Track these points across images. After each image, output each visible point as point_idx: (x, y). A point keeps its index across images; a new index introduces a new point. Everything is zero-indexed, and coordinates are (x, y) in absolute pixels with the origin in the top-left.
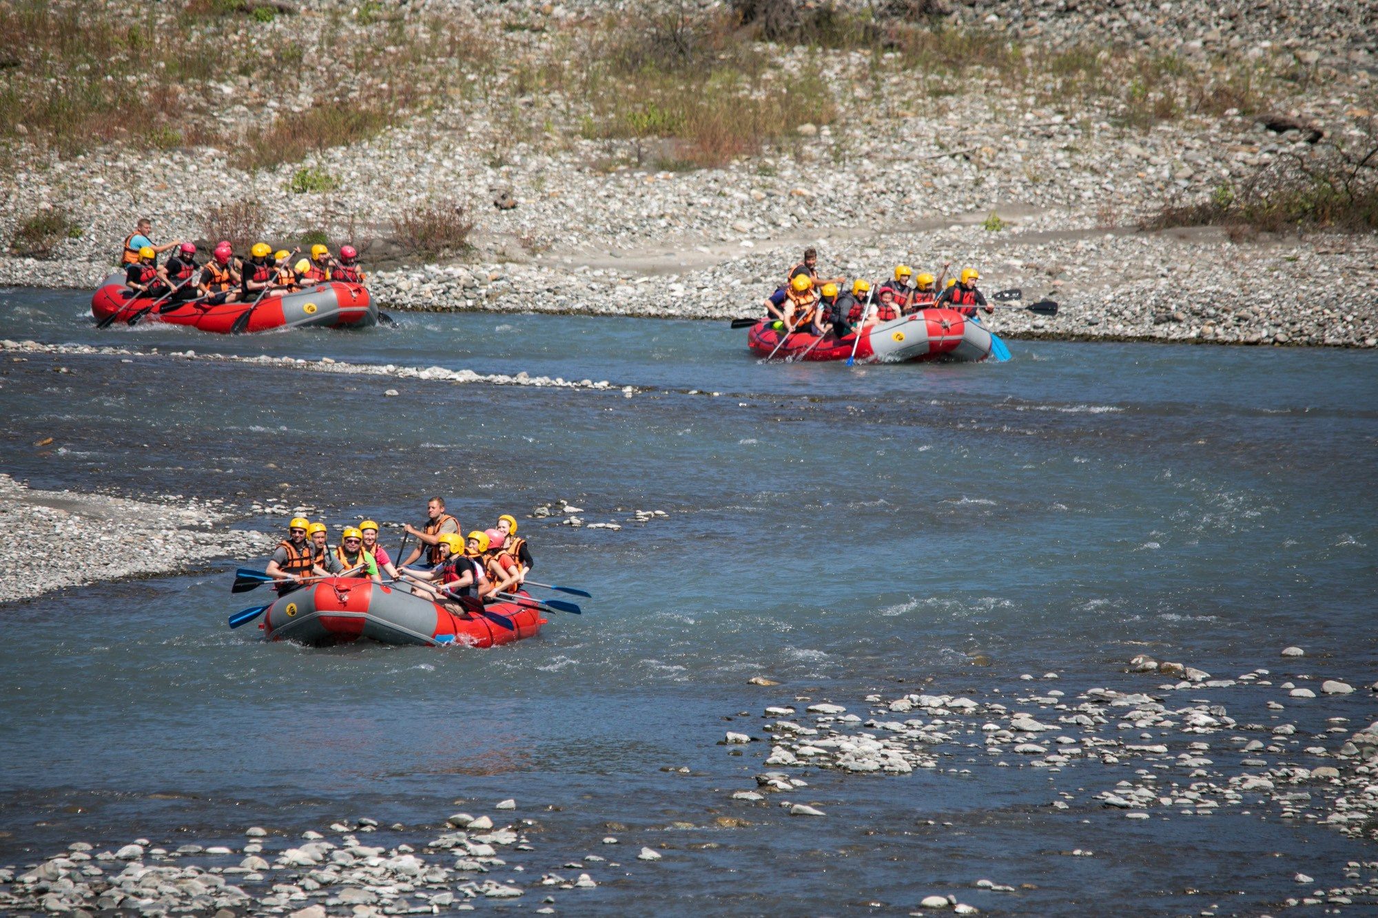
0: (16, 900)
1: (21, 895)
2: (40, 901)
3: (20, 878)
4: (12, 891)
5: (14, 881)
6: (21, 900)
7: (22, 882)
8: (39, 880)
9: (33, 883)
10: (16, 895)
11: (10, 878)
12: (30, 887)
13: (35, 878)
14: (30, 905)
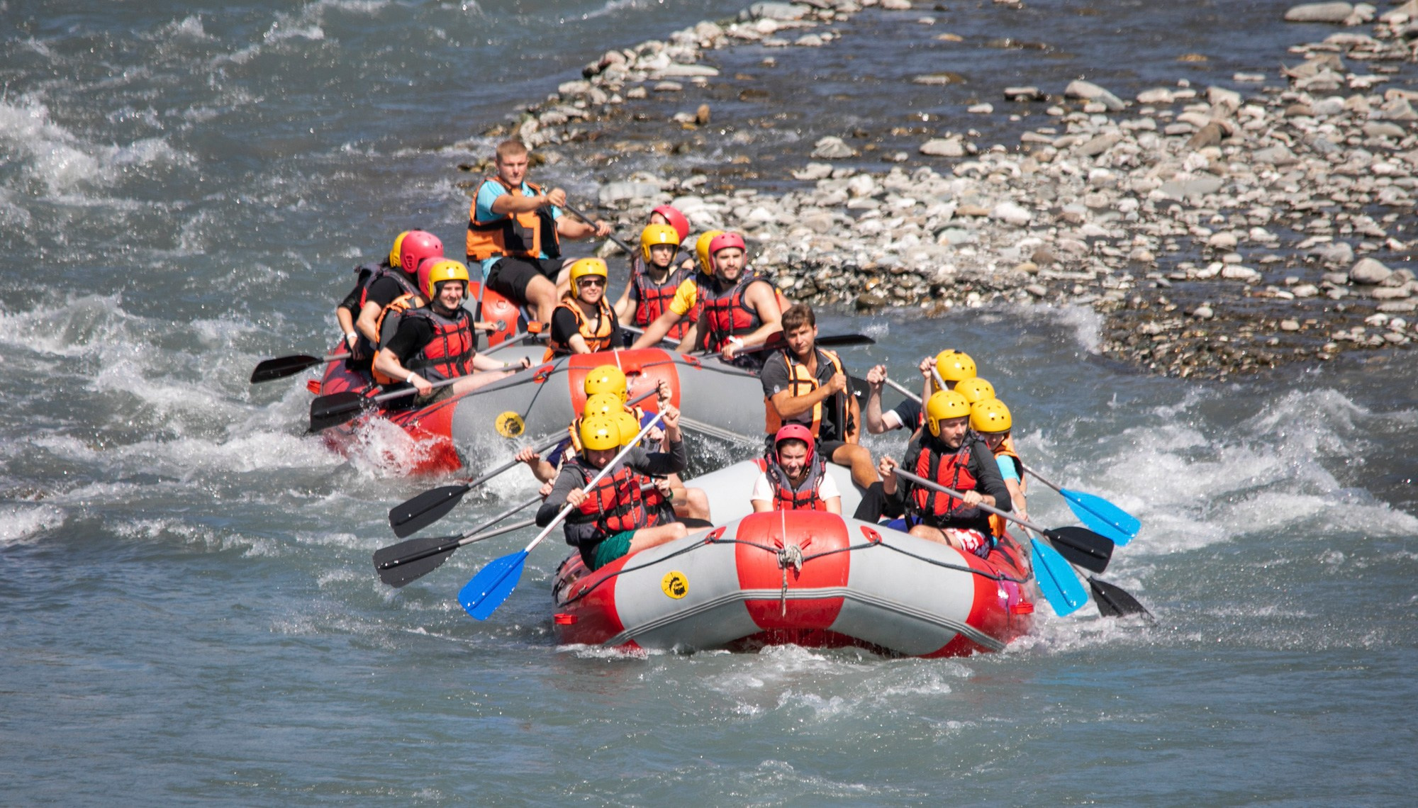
0: (1379, 47)
1: (1388, 40)
2: (1412, 48)
3: (1384, 17)
4: (1374, 35)
5: (1376, 20)
6: (1386, 47)
7: (1388, 23)
8: (1410, 20)
9: (1403, 23)
10: (1380, 39)
11: (1370, 17)
12: (1399, 30)
13: (1404, 17)
14: (1398, 54)
